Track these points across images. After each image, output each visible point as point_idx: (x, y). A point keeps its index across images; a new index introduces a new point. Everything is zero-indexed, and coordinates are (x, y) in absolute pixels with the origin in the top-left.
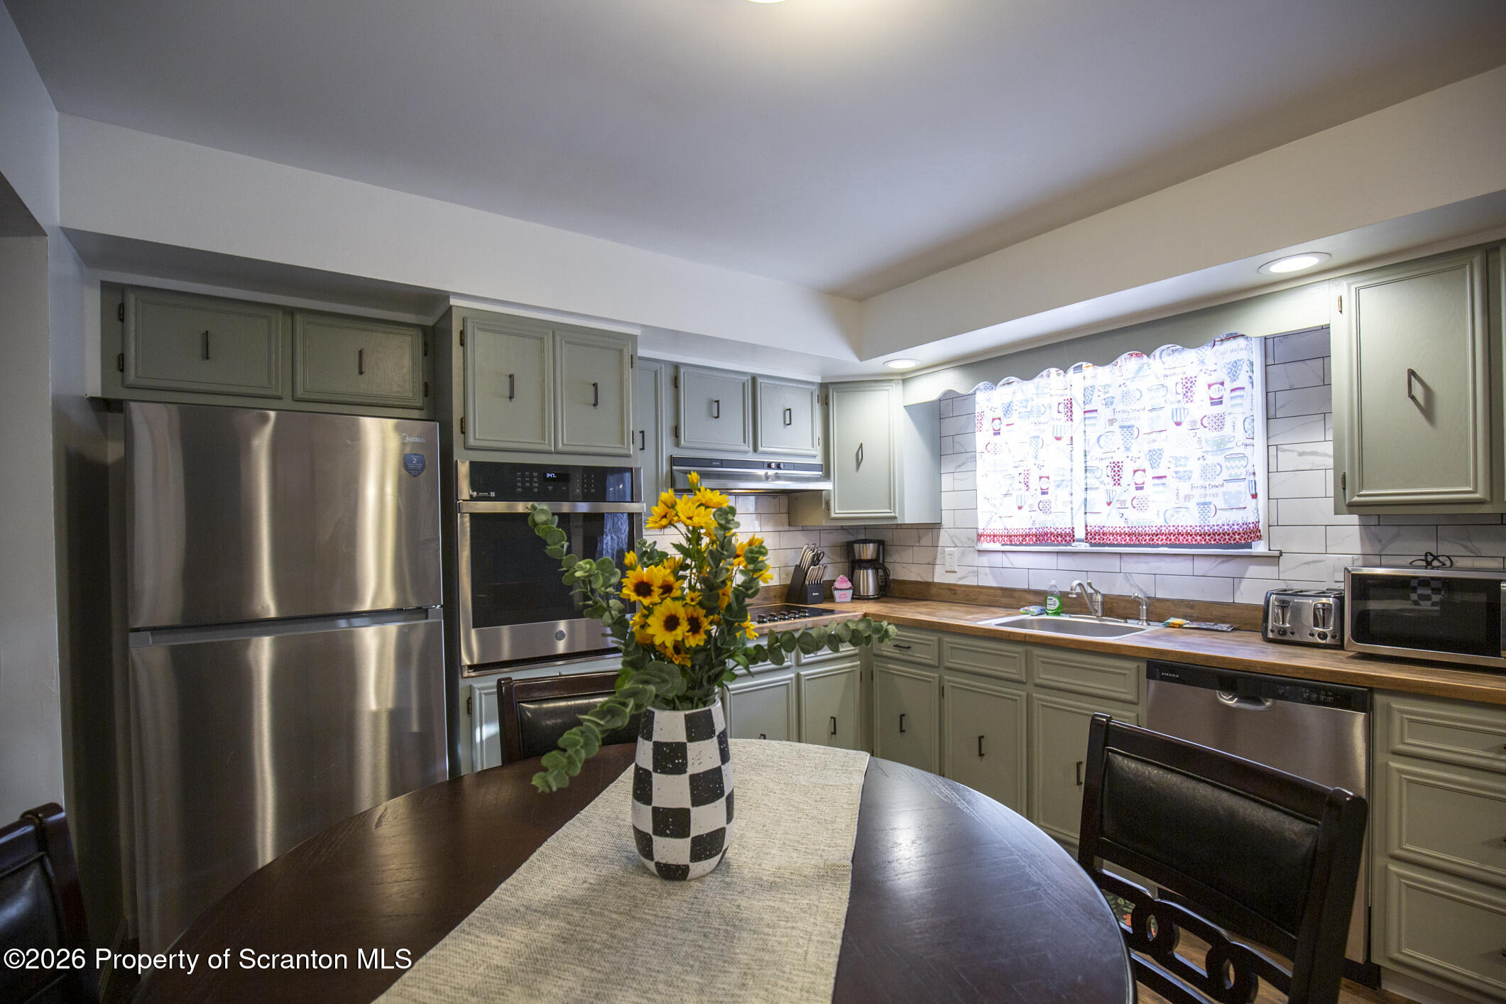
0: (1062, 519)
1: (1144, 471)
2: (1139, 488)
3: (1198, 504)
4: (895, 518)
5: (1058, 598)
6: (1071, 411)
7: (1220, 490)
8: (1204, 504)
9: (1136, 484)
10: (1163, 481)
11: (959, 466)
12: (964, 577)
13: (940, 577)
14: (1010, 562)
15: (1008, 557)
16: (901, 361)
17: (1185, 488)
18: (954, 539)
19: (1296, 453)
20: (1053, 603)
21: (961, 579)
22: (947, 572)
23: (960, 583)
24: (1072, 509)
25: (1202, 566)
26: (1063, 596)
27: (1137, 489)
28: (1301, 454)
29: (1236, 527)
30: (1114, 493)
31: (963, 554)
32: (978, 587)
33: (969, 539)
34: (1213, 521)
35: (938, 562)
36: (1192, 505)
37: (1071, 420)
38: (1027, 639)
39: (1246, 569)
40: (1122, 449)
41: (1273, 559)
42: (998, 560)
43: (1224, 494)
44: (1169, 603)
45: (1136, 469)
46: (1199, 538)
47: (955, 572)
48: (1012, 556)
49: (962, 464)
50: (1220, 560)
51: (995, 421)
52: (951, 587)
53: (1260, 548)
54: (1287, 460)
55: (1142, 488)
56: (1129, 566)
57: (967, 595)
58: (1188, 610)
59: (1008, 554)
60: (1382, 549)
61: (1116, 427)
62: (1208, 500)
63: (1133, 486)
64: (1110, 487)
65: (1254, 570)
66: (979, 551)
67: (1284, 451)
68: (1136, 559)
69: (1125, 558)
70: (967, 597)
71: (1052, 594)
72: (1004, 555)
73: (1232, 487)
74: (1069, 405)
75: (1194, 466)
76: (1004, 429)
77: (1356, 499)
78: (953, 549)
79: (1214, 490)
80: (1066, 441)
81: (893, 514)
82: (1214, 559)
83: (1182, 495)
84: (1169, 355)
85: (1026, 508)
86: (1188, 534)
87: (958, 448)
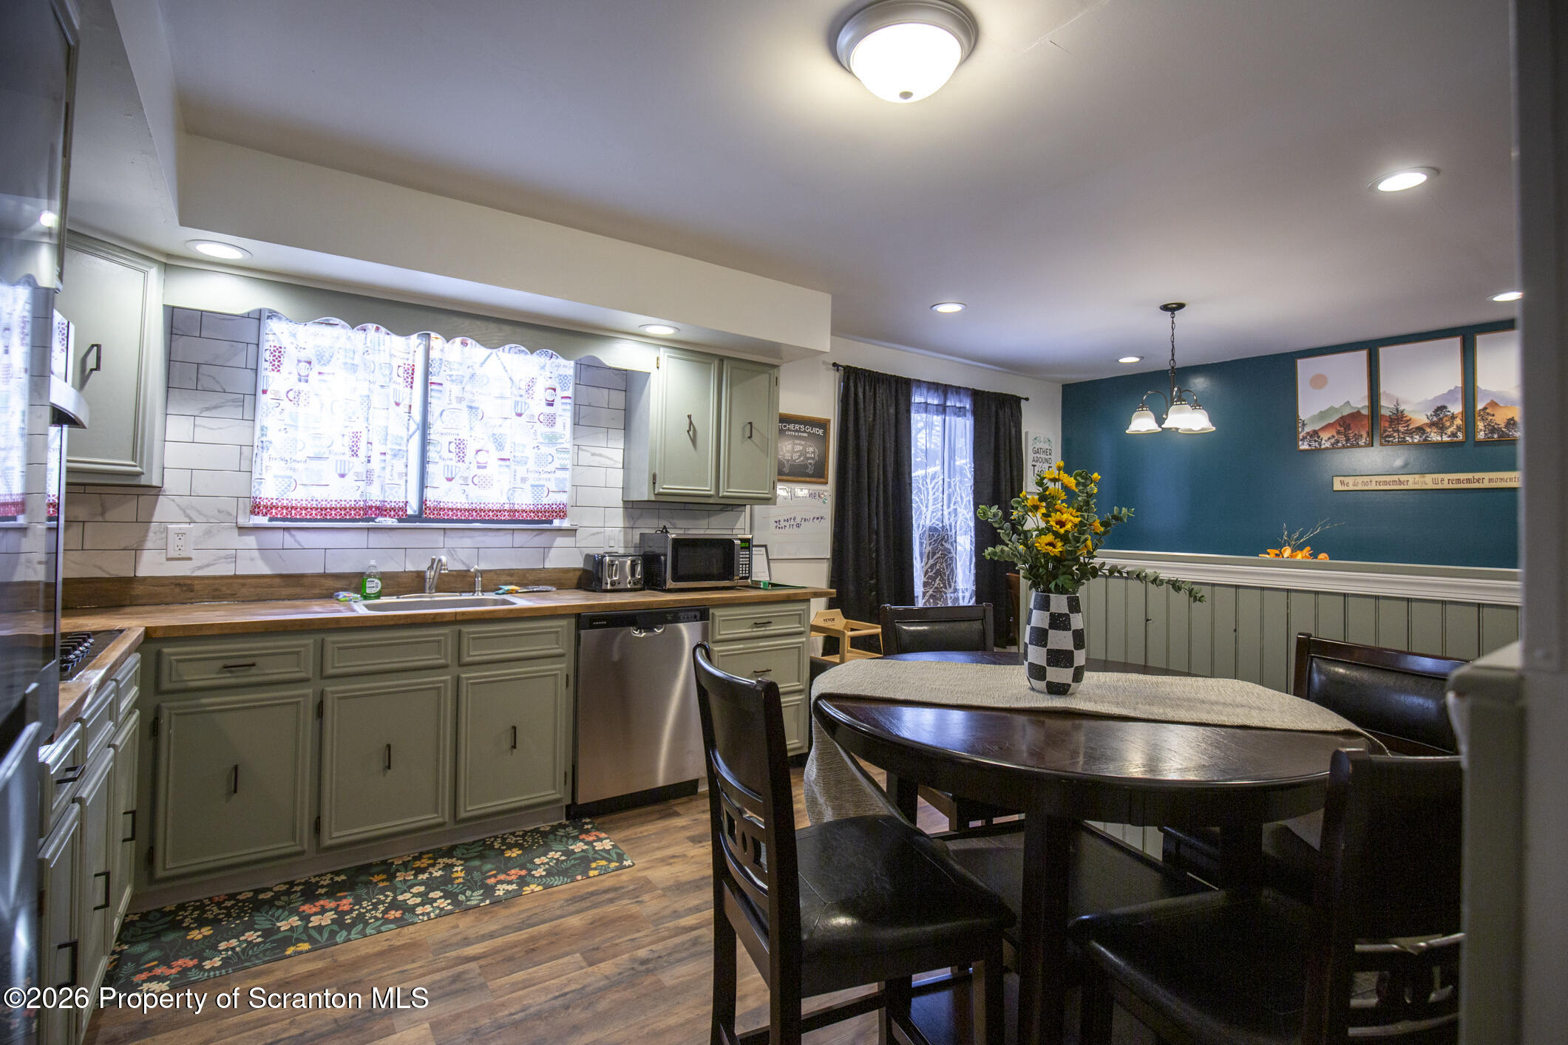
0: (397, 492)
1: (488, 452)
2: (481, 466)
3: (532, 486)
4: (138, 475)
5: (380, 579)
6: (412, 378)
7: (552, 476)
8: (537, 486)
9: (478, 463)
10: (507, 463)
11: (208, 409)
12: (208, 566)
13: (151, 565)
14: (296, 540)
15: (293, 536)
16: (216, 247)
17: (521, 471)
18: (188, 511)
19: (589, 454)
20: (373, 586)
21: (199, 568)
22: (168, 559)
23: (196, 574)
24: (406, 481)
25: (520, 539)
26: (384, 577)
27: (479, 467)
28: (593, 454)
29: (554, 506)
30: (458, 469)
31: (208, 533)
32: (235, 577)
33: (219, 511)
34: (545, 501)
35: (149, 544)
36: (527, 486)
37: (411, 387)
38: (458, 618)
39: (554, 541)
40: (468, 428)
41: (572, 532)
42: (276, 539)
43: (556, 479)
44: (493, 573)
45: (479, 448)
46: (532, 514)
47: (190, 559)
48: (301, 536)
49: (215, 407)
50: (535, 533)
51: (300, 364)
52: (181, 582)
53: (566, 524)
54: (585, 457)
55: (485, 467)
56: (453, 541)
57: (216, 590)
58: (509, 578)
59: (294, 532)
60: (634, 524)
61: (464, 405)
62: (541, 483)
63: (474, 465)
64: (453, 463)
65: (560, 541)
66: (240, 528)
67: (583, 450)
68: (461, 534)
69: (448, 532)
70: (216, 593)
71: (369, 576)
72: (286, 534)
73: (560, 474)
74: (410, 372)
75: (530, 453)
76: (313, 376)
77: (661, 490)
78: (187, 526)
79: (547, 476)
80: (403, 408)
81: (138, 469)
82: (530, 532)
83: (518, 478)
84: (516, 353)
85: (350, 477)
86: (523, 511)
87: (205, 382)
